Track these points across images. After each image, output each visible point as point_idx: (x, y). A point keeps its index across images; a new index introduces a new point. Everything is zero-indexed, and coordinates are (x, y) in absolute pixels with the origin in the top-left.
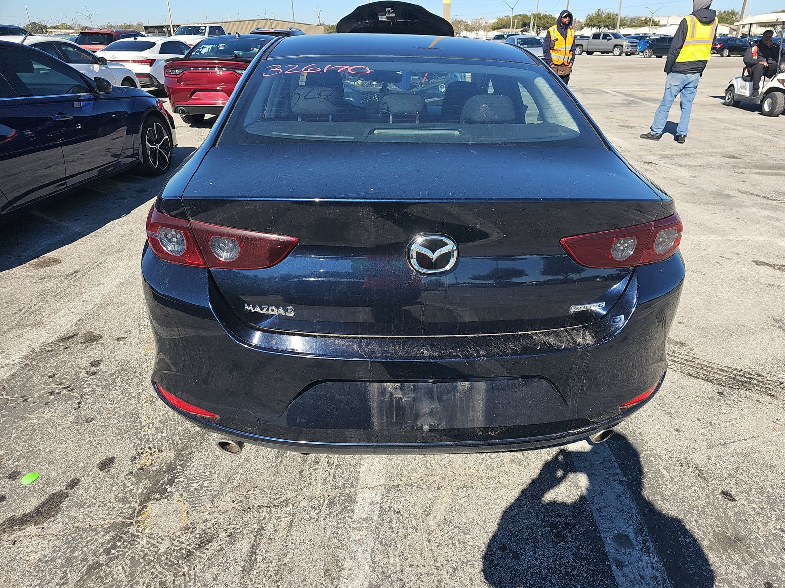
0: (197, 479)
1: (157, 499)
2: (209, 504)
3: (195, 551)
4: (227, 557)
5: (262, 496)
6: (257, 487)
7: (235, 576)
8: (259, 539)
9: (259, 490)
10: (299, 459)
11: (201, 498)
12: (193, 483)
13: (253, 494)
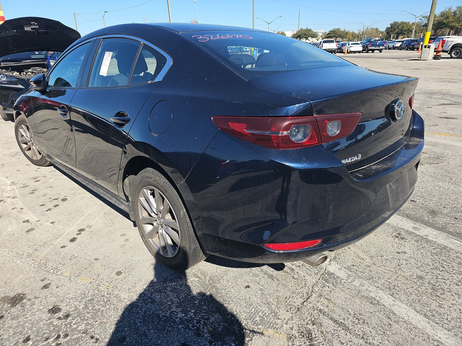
0: (253, 316)
1: (250, 340)
2: (279, 321)
3: (312, 343)
4: (330, 332)
5: (295, 299)
6: (287, 297)
7: (347, 335)
8: (328, 314)
9: (290, 298)
10: (283, 274)
11: (270, 322)
12: (254, 319)
13: (290, 301)
